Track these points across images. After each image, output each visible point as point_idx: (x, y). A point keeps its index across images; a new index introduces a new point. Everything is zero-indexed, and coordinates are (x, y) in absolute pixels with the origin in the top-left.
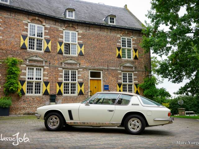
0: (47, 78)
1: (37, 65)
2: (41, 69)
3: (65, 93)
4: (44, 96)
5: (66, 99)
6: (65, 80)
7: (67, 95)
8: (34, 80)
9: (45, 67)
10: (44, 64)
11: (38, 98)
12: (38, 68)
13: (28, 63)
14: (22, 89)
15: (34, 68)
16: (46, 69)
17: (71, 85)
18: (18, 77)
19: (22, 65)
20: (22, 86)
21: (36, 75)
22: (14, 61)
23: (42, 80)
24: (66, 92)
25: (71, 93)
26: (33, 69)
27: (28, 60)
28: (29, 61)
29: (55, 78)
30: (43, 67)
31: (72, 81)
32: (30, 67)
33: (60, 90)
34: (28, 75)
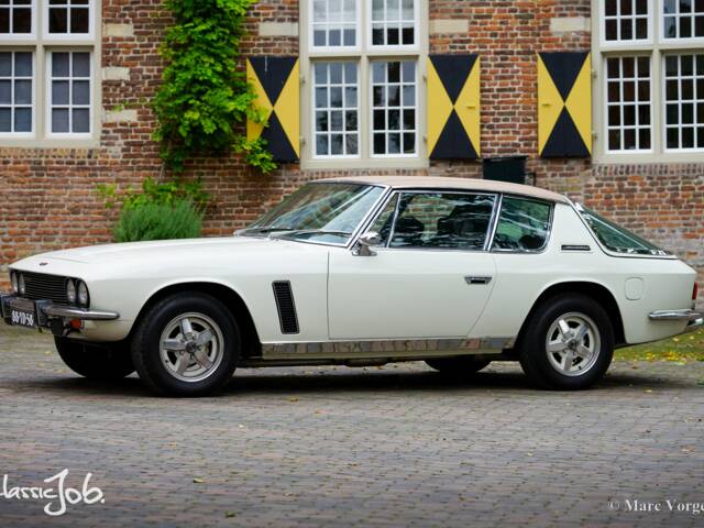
0: (461, 27)
3: (614, 144)
5: (621, 188)
6: (611, 35)
7: (636, 155)
8: (364, 46)
14: (273, 118)
17: (671, 72)
18: (235, 33)
20: (273, 100)
23: (419, 47)
24: (630, 135)
25: (672, 142)
29: (524, 18)
31: (671, 33)
33: (565, 114)
34: (318, 9)
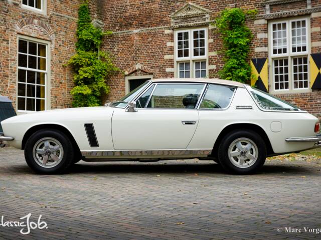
1: (291, 14)
2: (304, 22)
4: (316, 93)
8: (290, 53)
9: (314, 15)
10: (309, 7)
11: (301, 100)
12: (296, 20)
13: (268, 13)
14: (259, 78)
15: (287, 22)
16: (315, 18)
19: (256, 22)
20: (259, 72)
21: (294, 40)
22: (233, 16)
23: (308, 52)
26: (284, 25)
27: (268, 7)
28: (271, 9)
30: (308, 15)
32: (277, 23)
34: (274, 42)
